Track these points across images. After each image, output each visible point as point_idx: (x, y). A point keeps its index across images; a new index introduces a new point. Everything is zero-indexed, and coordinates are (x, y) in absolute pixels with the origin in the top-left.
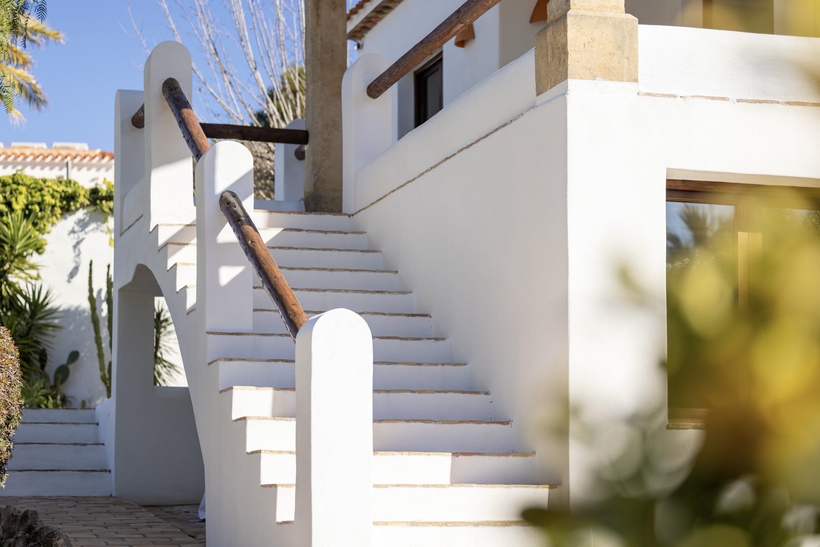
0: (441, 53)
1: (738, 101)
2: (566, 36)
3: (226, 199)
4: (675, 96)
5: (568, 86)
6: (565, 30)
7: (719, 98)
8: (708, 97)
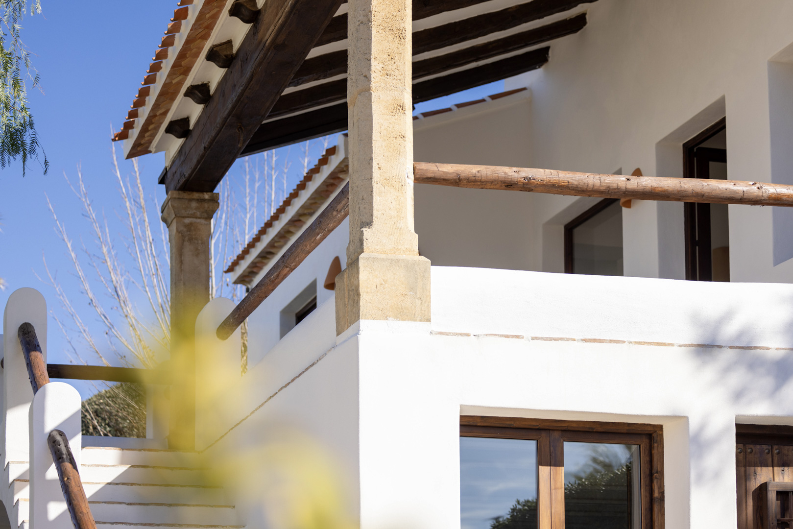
0: (315, 298)
1: (533, 339)
2: (358, 278)
3: (53, 437)
4: (468, 335)
5: (360, 327)
6: (358, 273)
7: (513, 336)
8: (502, 336)
